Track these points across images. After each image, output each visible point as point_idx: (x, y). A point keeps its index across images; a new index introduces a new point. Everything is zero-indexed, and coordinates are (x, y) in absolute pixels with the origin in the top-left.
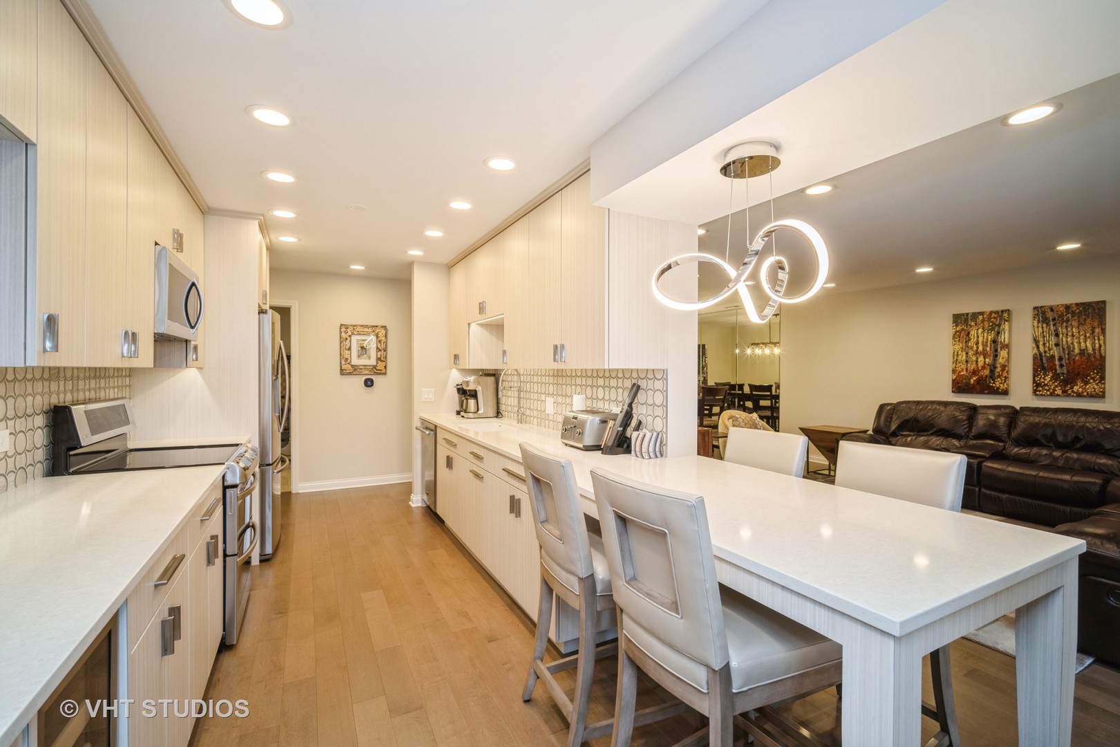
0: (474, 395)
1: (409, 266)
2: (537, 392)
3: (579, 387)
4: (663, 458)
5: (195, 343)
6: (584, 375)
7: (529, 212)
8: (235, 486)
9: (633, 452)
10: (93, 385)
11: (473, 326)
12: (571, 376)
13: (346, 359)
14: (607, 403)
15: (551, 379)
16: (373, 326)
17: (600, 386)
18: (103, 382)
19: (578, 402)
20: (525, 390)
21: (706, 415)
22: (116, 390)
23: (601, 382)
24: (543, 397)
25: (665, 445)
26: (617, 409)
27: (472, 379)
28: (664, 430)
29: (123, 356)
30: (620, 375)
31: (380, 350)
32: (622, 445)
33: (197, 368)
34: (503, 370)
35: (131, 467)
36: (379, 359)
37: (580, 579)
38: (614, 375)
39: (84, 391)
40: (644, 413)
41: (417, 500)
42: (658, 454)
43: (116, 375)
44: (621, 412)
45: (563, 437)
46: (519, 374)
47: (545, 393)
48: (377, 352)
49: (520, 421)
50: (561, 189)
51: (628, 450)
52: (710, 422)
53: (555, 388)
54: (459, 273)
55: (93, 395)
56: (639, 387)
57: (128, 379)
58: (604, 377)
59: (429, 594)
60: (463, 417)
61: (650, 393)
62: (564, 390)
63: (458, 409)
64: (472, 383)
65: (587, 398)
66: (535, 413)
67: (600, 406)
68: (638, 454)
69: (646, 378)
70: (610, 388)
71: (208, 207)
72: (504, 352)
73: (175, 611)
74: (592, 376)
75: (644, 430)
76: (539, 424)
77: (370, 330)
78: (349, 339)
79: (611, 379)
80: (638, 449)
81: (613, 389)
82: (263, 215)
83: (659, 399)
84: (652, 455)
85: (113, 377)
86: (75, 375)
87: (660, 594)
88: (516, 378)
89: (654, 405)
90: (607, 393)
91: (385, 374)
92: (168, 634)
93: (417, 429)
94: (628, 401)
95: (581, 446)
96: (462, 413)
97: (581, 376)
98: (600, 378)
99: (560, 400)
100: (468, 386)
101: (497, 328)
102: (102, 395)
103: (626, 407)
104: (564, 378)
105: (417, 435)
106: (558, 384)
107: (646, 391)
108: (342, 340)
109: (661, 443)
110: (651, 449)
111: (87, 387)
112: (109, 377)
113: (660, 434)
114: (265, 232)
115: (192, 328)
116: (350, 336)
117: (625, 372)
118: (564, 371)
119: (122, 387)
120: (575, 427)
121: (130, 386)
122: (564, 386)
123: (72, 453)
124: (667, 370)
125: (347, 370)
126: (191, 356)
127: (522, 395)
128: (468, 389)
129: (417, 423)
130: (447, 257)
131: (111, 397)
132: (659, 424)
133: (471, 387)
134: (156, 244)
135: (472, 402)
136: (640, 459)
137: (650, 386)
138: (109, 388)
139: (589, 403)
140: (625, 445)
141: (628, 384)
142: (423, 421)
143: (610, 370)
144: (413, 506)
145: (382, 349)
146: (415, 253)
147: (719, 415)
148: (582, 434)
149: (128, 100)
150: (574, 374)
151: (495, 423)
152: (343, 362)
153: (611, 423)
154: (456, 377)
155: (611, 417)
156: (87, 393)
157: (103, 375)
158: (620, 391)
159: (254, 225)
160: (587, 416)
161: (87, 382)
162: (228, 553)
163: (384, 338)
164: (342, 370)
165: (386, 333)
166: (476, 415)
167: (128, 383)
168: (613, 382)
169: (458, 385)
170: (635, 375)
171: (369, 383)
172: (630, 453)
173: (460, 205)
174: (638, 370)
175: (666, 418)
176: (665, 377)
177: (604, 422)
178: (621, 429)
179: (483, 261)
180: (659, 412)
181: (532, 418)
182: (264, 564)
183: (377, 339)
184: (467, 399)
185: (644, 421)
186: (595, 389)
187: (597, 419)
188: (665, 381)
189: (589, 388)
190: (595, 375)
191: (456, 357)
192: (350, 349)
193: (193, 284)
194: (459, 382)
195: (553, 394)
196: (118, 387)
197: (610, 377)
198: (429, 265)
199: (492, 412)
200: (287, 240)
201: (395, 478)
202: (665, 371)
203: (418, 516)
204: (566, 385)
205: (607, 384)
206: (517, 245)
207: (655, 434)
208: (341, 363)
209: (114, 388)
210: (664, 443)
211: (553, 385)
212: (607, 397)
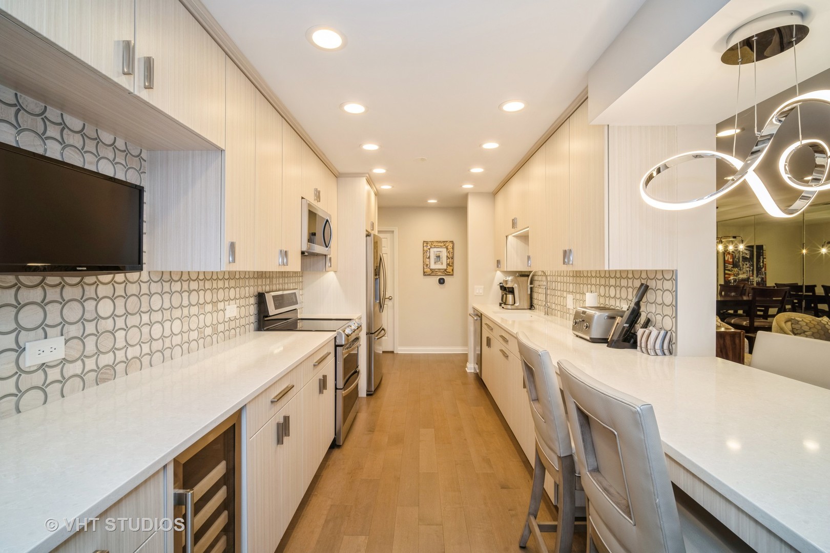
0: (511, 291)
1: (465, 197)
2: (560, 290)
3: (593, 286)
4: (672, 356)
5: (330, 256)
6: (598, 275)
7: (545, 142)
8: (341, 346)
9: (638, 348)
10: (281, 282)
11: (510, 238)
12: (587, 277)
13: (427, 265)
14: (618, 301)
15: (571, 279)
16: (444, 242)
17: (612, 286)
18: (286, 279)
19: (591, 299)
20: (551, 288)
21: (760, 316)
22: (294, 284)
23: (612, 282)
24: (565, 294)
25: (674, 343)
26: (625, 307)
27: (510, 278)
28: (674, 329)
29: (279, 265)
30: (630, 276)
31: (449, 258)
32: (628, 340)
33: (334, 271)
34: (531, 272)
35: (301, 329)
36: (448, 265)
37: (559, 457)
38: (624, 275)
39: (276, 284)
40: (654, 312)
41: (471, 367)
42: (666, 352)
43: (294, 275)
44: (628, 310)
45: (574, 329)
46: (546, 276)
47: (566, 291)
48: (447, 259)
49: (547, 313)
50: (569, 117)
51: (634, 346)
52: (762, 324)
53: (574, 287)
54: (500, 198)
55: (281, 287)
56: (647, 287)
57: (301, 278)
58: (615, 277)
59: (465, 440)
60: (503, 308)
61: (659, 293)
62: (582, 289)
63: (501, 302)
64: (510, 282)
65: (600, 295)
66: (559, 308)
67: (612, 303)
68: (644, 350)
69: (655, 278)
70: (621, 287)
71: (339, 173)
72: (529, 258)
73: (287, 419)
74: (605, 277)
75: (651, 328)
76: (562, 317)
77: (442, 244)
78: (429, 250)
79: (622, 280)
80: (643, 345)
81: (624, 288)
82: (368, 174)
83: (668, 298)
84: (659, 352)
85: (292, 277)
86: (271, 276)
87: (618, 493)
88: (544, 278)
89: (663, 304)
90: (618, 292)
91: (452, 275)
92: (280, 433)
93: (470, 315)
94: (635, 300)
95: (588, 338)
96: (503, 305)
97: (596, 277)
98: (612, 278)
99: (578, 296)
100: (507, 284)
101: (525, 238)
102: (286, 287)
103: (633, 305)
104: (582, 279)
105: (471, 320)
106: (576, 284)
107: (655, 290)
108: (424, 252)
109: (670, 341)
110: (658, 346)
111: (278, 282)
112: (290, 277)
113: (669, 333)
114: (372, 184)
115: (327, 247)
116: (429, 249)
117: (635, 273)
118: (581, 272)
119: (298, 282)
120: (584, 321)
121: (302, 282)
122: (582, 286)
123: (266, 319)
124: (677, 270)
125: (428, 273)
126: (328, 264)
127: (549, 292)
128: (507, 286)
129: (471, 311)
130: (492, 187)
131: (291, 288)
132: (668, 323)
133: (509, 285)
134: (302, 198)
135: (510, 297)
136: (645, 355)
137: (659, 286)
138: (290, 283)
139: (602, 300)
140: (632, 341)
141: (637, 284)
142: (474, 309)
143: (609, 271)
144: (468, 371)
145: (451, 257)
146: (468, 186)
147: (773, 316)
148: (589, 327)
149: (282, 117)
150: (589, 275)
151: (528, 313)
152: (425, 267)
153: (618, 319)
154: (499, 277)
155: (619, 313)
156: (278, 286)
157: (286, 276)
158: (630, 290)
159: (364, 180)
160: (594, 312)
161: (278, 279)
162: (338, 387)
163: (451, 250)
164: (424, 272)
165: (453, 246)
166: (513, 307)
167: (301, 281)
168: (624, 282)
169: (500, 283)
170: (644, 276)
171: (442, 281)
172: (636, 348)
173: (490, 145)
174: (647, 271)
175: (676, 317)
176: (674, 277)
177: (613, 318)
178: (627, 325)
179: (515, 187)
180: (668, 311)
181: (556, 311)
182: (369, 397)
183: (447, 250)
184: (506, 294)
185: (653, 318)
186: (607, 288)
187: (606, 314)
188: (674, 282)
189: (602, 287)
190: (607, 275)
191: (498, 262)
192: (429, 258)
193: (327, 221)
194: (502, 281)
195: (572, 292)
196: (295, 283)
197: (621, 277)
198: (479, 194)
199: (526, 305)
200: (386, 187)
201: (458, 350)
202: (674, 273)
203: (471, 380)
204: (583, 284)
205: (618, 283)
206: (538, 170)
207: (662, 333)
208: (424, 268)
209: (293, 283)
210: (674, 341)
211: (573, 284)
212: (618, 296)
